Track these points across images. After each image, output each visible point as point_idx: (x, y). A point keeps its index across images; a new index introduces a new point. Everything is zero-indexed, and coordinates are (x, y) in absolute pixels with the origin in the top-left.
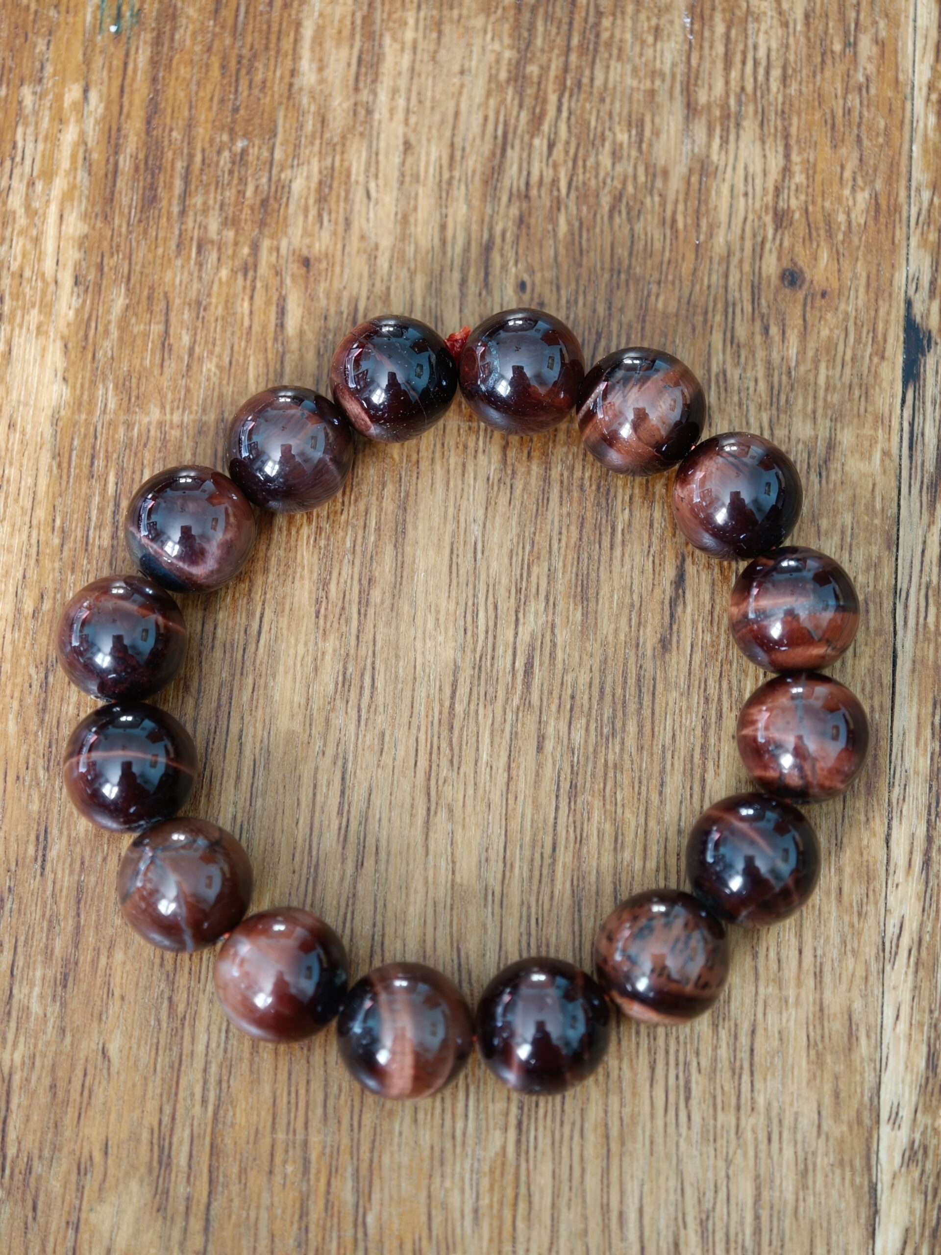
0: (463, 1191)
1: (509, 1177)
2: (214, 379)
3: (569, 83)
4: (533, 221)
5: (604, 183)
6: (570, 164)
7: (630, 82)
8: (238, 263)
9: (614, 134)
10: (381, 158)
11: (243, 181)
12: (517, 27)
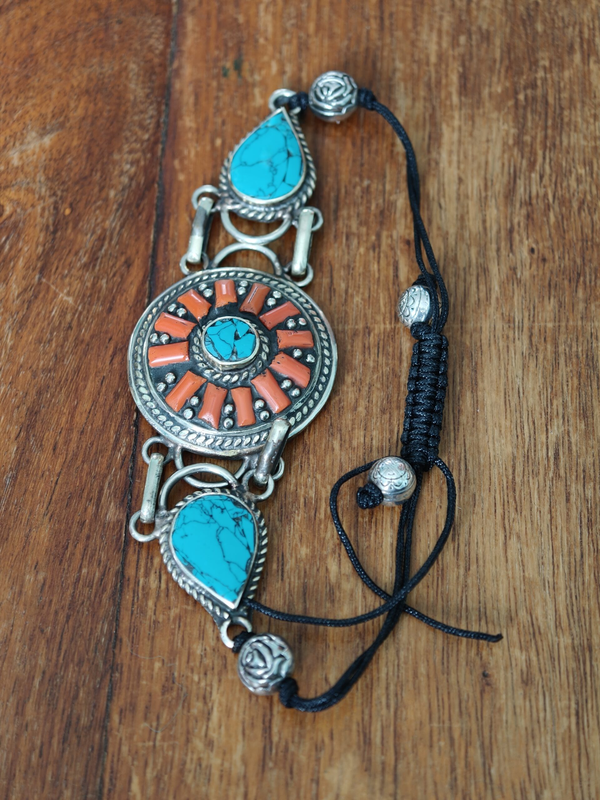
0: (547, 753)
1: (574, 744)
2: (360, 306)
3: (548, 144)
4: (535, 216)
5: (574, 195)
6: (553, 186)
7: (583, 142)
8: (369, 244)
9: (577, 171)
10: (446, 187)
11: (369, 202)
12: (516, 117)
